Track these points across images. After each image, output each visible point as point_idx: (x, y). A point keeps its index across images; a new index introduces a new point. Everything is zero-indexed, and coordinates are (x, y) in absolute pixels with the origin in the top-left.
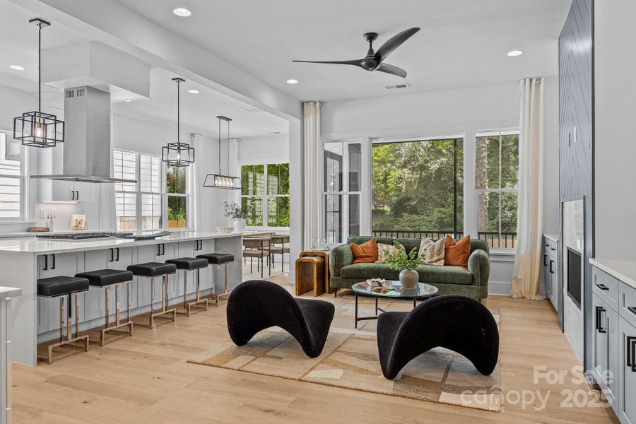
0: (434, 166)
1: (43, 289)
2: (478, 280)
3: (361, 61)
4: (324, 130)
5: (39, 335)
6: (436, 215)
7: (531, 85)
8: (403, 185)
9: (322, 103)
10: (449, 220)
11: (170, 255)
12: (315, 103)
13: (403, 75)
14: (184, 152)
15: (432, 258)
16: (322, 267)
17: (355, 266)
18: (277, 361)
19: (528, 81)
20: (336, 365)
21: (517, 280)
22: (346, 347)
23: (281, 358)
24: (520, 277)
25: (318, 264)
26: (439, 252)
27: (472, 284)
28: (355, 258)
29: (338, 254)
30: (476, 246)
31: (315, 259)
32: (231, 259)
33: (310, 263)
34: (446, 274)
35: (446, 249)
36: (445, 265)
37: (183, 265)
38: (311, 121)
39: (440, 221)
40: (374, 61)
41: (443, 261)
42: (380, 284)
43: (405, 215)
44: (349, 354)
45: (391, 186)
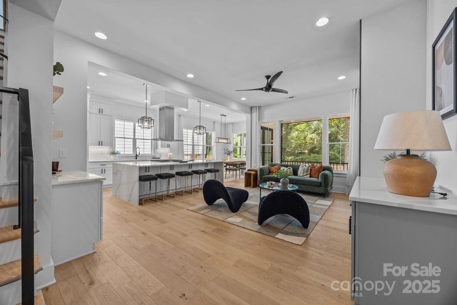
1: (142, 179)
2: (323, 185)
3: (263, 88)
4: (260, 118)
5: (140, 196)
7: (356, 92)
9: (259, 107)
11: (194, 169)
12: (256, 107)
13: (286, 92)
14: (202, 129)
15: (304, 173)
16: (255, 176)
17: (270, 176)
18: (219, 213)
19: (354, 90)
20: (241, 216)
22: (251, 210)
23: (221, 211)
24: (349, 184)
25: (253, 174)
26: (307, 171)
27: (320, 186)
28: (270, 172)
29: (261, 170)
30: (325, 169)
31: (253, 172)
32: (218, 171)
33: (251, 174)
34: (308, 181)
35: (311, 170)
36: (310, 177)
37: (197, 172)
40: (269, 88)
41: (309, 176)
42: (272, 184)
44: (250, 213)
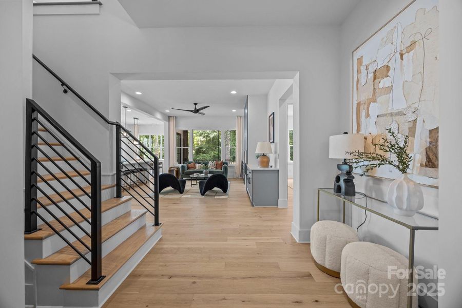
0: (212, 136)
2: (225, 173)
3: (192, 111)
6: (212, 154)
8: (199, 143)
9: (176, 117)
10: (217, 156)
12: (174, 117)
13: (205, 115)
15: (212, 167)
17: (189, 170)
20: (188, 194)
21: (236, 173)
22: (190, 191)
26: (214, 165)
28: (188, 168)
29: (183, 168)
30: (224, 163)
33: (173, 170)
34: (216, 172)
35: (216, 165)
36: (216, 169)
38: (172, 123)
39: (214, 156)
40: (196, 111)
43: (201, 154)
45: (195, 143)
